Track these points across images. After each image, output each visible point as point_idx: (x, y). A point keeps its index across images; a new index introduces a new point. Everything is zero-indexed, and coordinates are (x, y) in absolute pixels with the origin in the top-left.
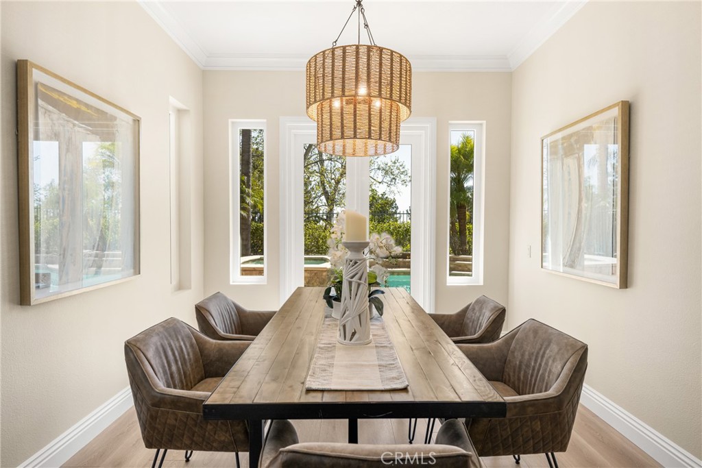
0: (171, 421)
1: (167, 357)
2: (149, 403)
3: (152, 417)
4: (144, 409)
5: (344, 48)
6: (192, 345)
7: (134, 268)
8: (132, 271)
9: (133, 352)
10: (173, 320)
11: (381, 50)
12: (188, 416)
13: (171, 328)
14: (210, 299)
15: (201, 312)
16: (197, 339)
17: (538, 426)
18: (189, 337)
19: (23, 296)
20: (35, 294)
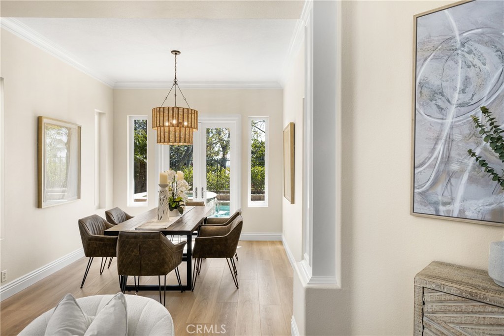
0: (95, 246)
1: (93, 227)
2: (87, 239)
3: (88, 244)
4: (85, 242)
5: (164, 108)
6: (103, 225)
7: (78, 196)
8: (77, 197)
9: (81, 223)
10: (96, 215)
11: (178, 108)
12: (100, 244)
13: (95, 218)
14: (112, 210)
15: (108, 214)
16: (105, 223)
17: (218, 246)
18: (102, 222)
19: (39, 205)
20: (43, 204)
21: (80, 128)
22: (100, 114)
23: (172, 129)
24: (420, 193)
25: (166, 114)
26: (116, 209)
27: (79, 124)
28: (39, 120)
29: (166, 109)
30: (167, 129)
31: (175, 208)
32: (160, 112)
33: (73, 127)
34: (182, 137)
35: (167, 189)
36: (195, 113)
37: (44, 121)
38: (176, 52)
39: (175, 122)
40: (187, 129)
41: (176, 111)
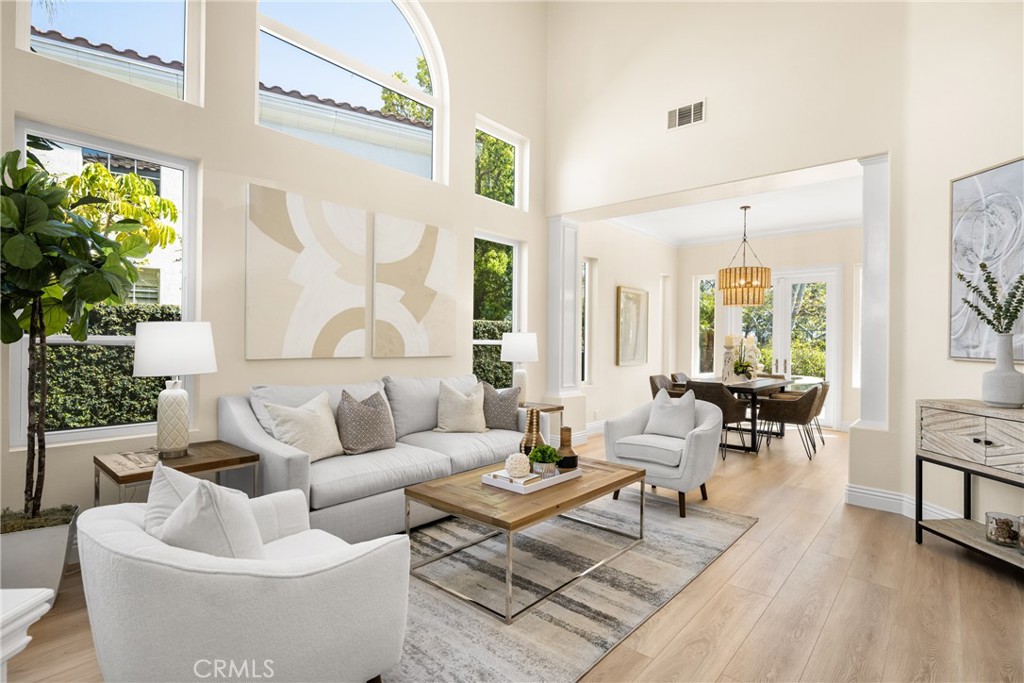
5: (731, 268)
9: (652, 379)
10: (663, 375)
11: (747, 268)
19: (617, 363)
20: (621, 363)
21: (648, 293)
22: (665, 277)
23: (739, 290)
24: (955, 340)
25: (733, 274)
26: (682, 374)
27: (647, 289)
28: (618, 289)
29: (733, 270)
30: (734, 290)
31: (743, 372)
32: (727, 273)
33: (642, 293)
34: (751, 298)
35: (733, 351)
36: (767, 270)
37: (622, 289)
38: (745, 208)
39: (743, 282)
40: (757, 290)
41: (744, 271)
